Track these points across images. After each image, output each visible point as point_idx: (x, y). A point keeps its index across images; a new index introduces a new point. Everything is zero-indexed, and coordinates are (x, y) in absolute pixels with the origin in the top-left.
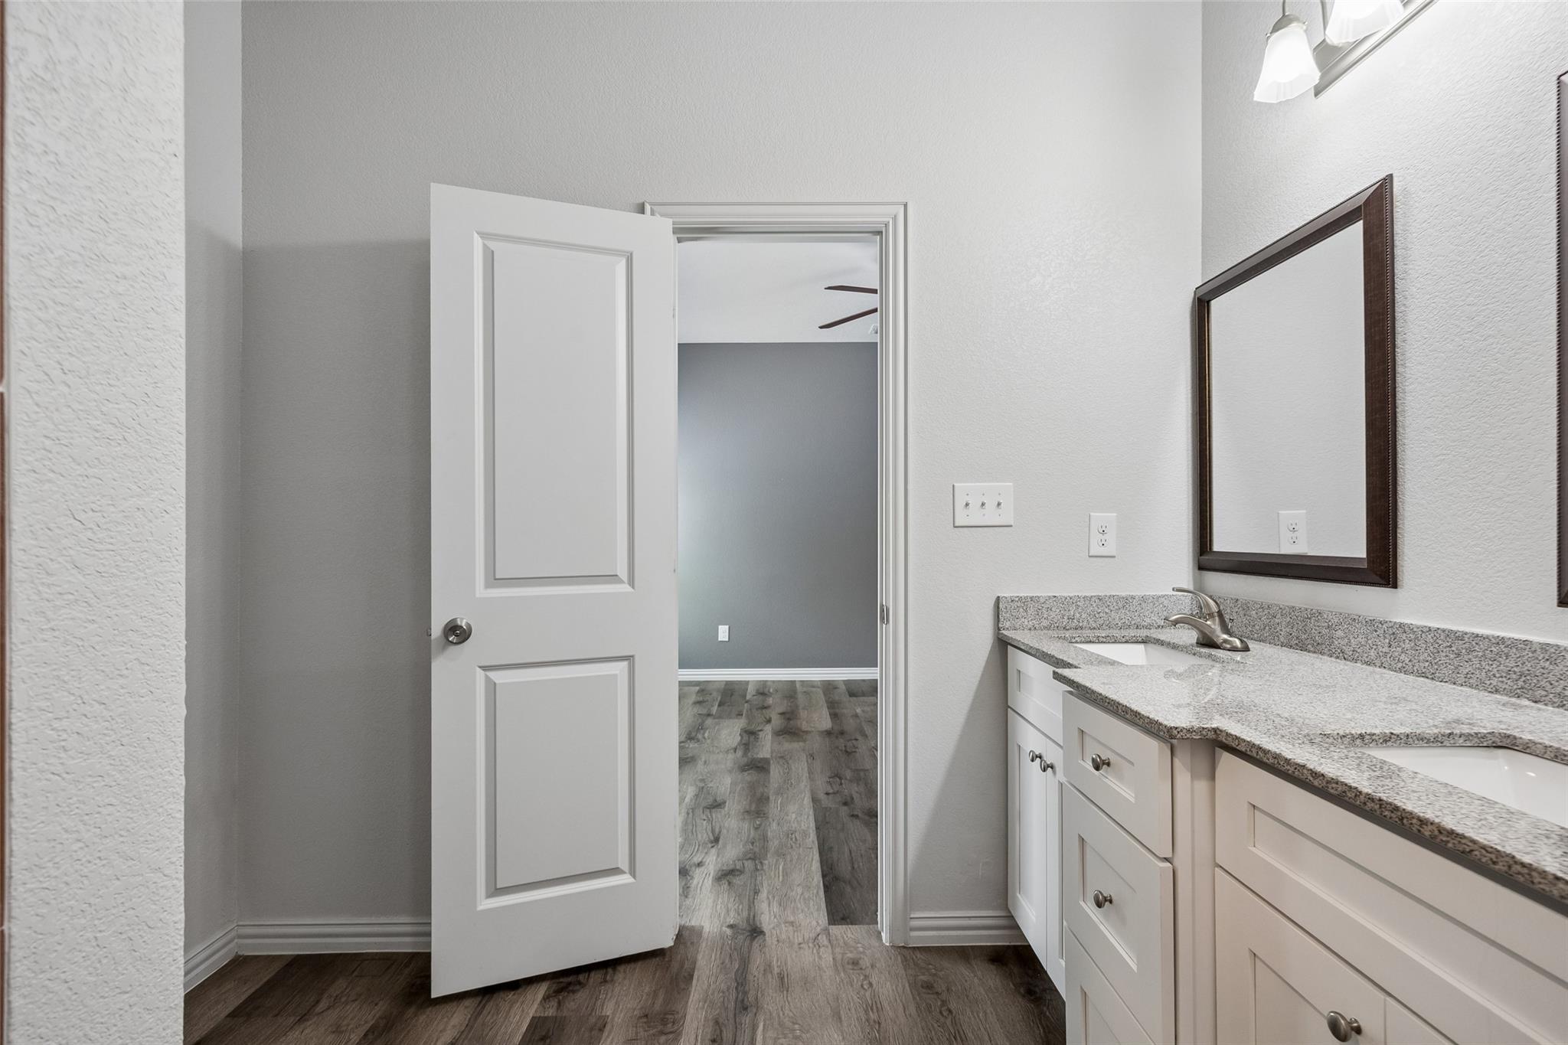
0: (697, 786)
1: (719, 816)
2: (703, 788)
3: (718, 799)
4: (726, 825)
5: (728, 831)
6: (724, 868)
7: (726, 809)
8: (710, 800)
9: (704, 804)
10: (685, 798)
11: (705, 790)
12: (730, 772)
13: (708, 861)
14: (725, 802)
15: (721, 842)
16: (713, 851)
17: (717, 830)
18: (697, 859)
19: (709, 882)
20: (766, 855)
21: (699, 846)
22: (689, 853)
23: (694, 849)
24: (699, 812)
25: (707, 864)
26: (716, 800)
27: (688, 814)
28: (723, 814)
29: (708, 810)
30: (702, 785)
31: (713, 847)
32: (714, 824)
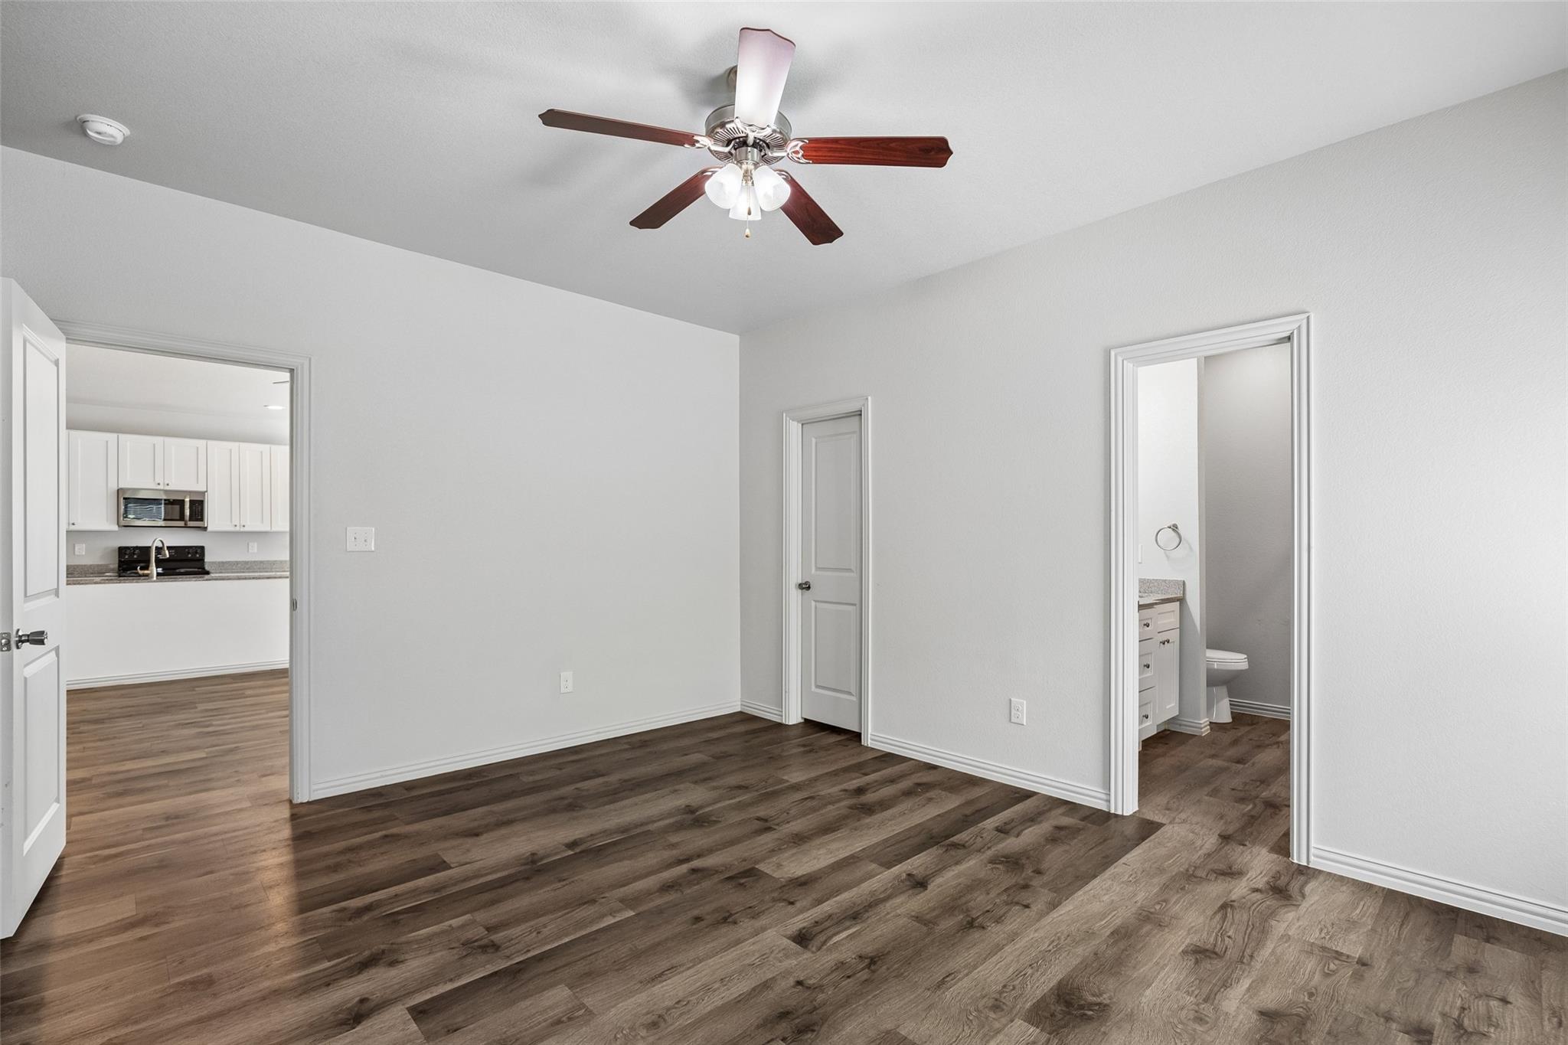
0: (1216, 1010)
1: (1205, 934)
2: (1206, 1000)
3: (1191, 963)
4: (1201, 919)
5: (1204, 911)
6: (1230, 879)
7: (1188, 941)
8: (1207, 965)
9: (1218, 964)
10: (1248, 990)
11: (1206, 990)
12: (1131, 1017)
13: (1245, 890)
14: (1184, 952)
15: (1220, 903)
16: (1233, 897)
17: (1218, 917)
18: (1257, 896)
19: (1252, 874)
20: (1176, 875)
21: (1250, 908)
22: (1264, 905)
23: (1257, 907)
24: (1232, 954)
25: (1247, 888)
26: (1197, 962)
27: (1252, 957)
28: (1198, 936)
29: (1217, 950)
30: (1207, 1009)
31: (1234, 901)
32: (1219, 926)
